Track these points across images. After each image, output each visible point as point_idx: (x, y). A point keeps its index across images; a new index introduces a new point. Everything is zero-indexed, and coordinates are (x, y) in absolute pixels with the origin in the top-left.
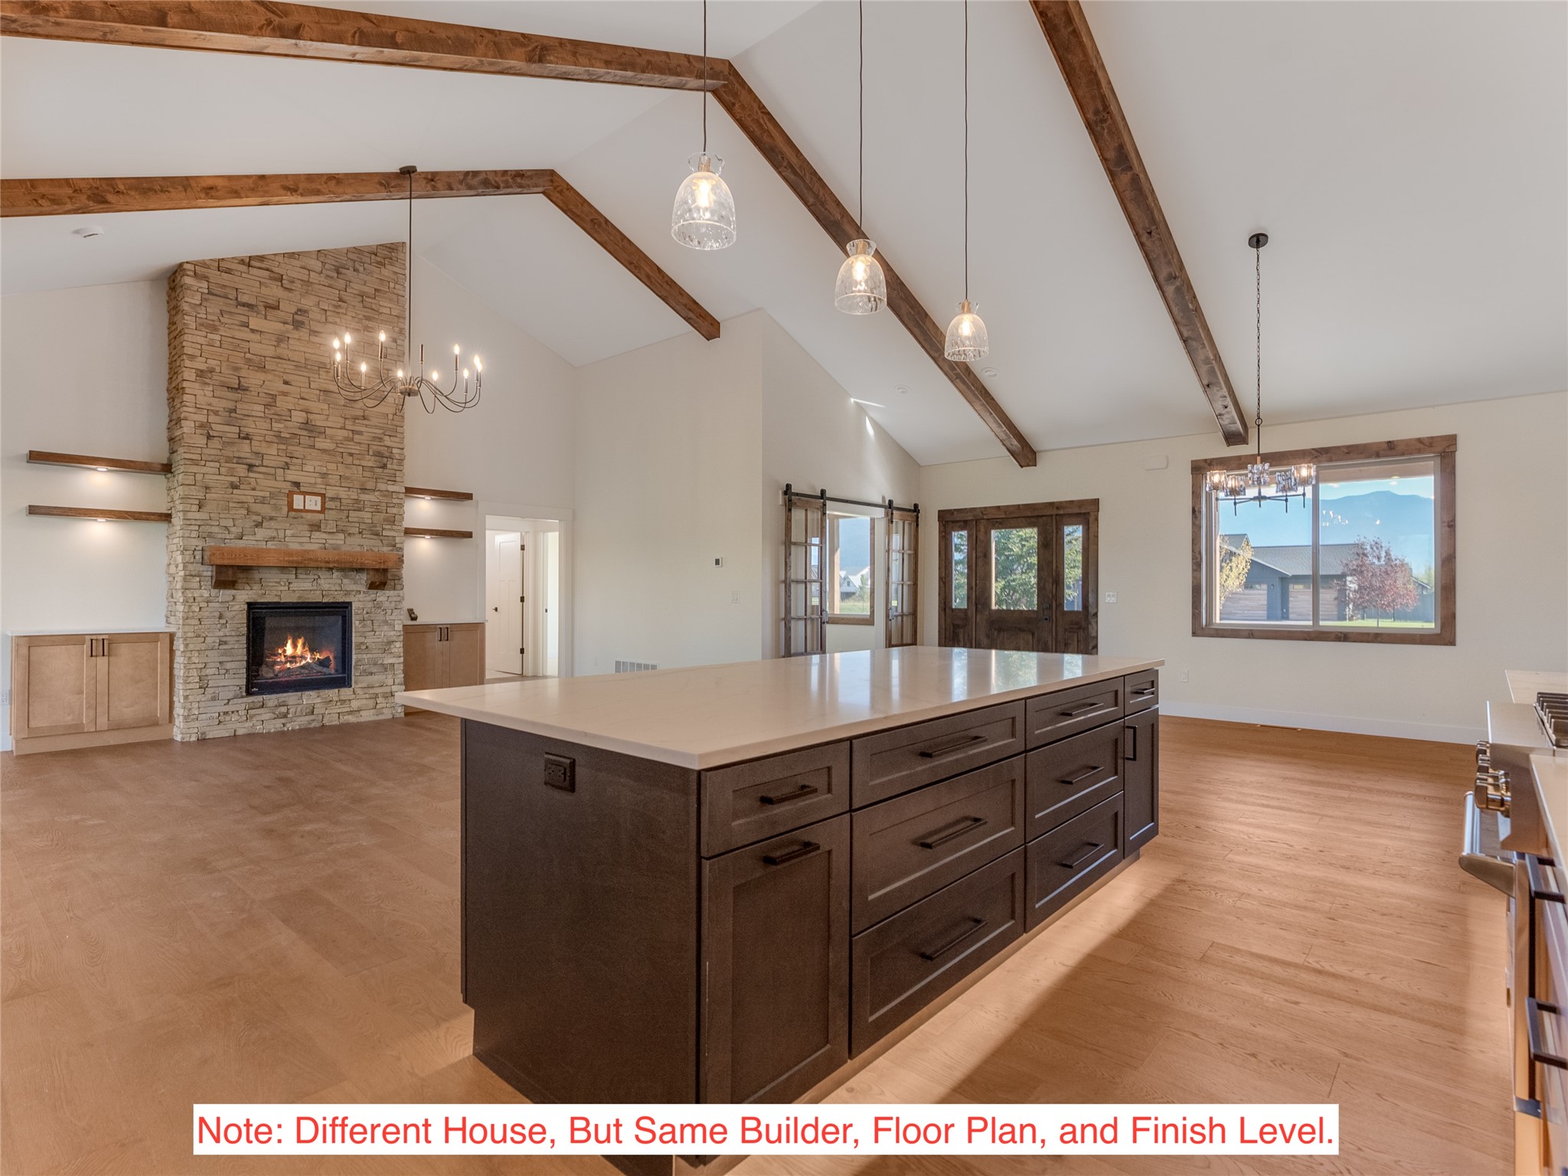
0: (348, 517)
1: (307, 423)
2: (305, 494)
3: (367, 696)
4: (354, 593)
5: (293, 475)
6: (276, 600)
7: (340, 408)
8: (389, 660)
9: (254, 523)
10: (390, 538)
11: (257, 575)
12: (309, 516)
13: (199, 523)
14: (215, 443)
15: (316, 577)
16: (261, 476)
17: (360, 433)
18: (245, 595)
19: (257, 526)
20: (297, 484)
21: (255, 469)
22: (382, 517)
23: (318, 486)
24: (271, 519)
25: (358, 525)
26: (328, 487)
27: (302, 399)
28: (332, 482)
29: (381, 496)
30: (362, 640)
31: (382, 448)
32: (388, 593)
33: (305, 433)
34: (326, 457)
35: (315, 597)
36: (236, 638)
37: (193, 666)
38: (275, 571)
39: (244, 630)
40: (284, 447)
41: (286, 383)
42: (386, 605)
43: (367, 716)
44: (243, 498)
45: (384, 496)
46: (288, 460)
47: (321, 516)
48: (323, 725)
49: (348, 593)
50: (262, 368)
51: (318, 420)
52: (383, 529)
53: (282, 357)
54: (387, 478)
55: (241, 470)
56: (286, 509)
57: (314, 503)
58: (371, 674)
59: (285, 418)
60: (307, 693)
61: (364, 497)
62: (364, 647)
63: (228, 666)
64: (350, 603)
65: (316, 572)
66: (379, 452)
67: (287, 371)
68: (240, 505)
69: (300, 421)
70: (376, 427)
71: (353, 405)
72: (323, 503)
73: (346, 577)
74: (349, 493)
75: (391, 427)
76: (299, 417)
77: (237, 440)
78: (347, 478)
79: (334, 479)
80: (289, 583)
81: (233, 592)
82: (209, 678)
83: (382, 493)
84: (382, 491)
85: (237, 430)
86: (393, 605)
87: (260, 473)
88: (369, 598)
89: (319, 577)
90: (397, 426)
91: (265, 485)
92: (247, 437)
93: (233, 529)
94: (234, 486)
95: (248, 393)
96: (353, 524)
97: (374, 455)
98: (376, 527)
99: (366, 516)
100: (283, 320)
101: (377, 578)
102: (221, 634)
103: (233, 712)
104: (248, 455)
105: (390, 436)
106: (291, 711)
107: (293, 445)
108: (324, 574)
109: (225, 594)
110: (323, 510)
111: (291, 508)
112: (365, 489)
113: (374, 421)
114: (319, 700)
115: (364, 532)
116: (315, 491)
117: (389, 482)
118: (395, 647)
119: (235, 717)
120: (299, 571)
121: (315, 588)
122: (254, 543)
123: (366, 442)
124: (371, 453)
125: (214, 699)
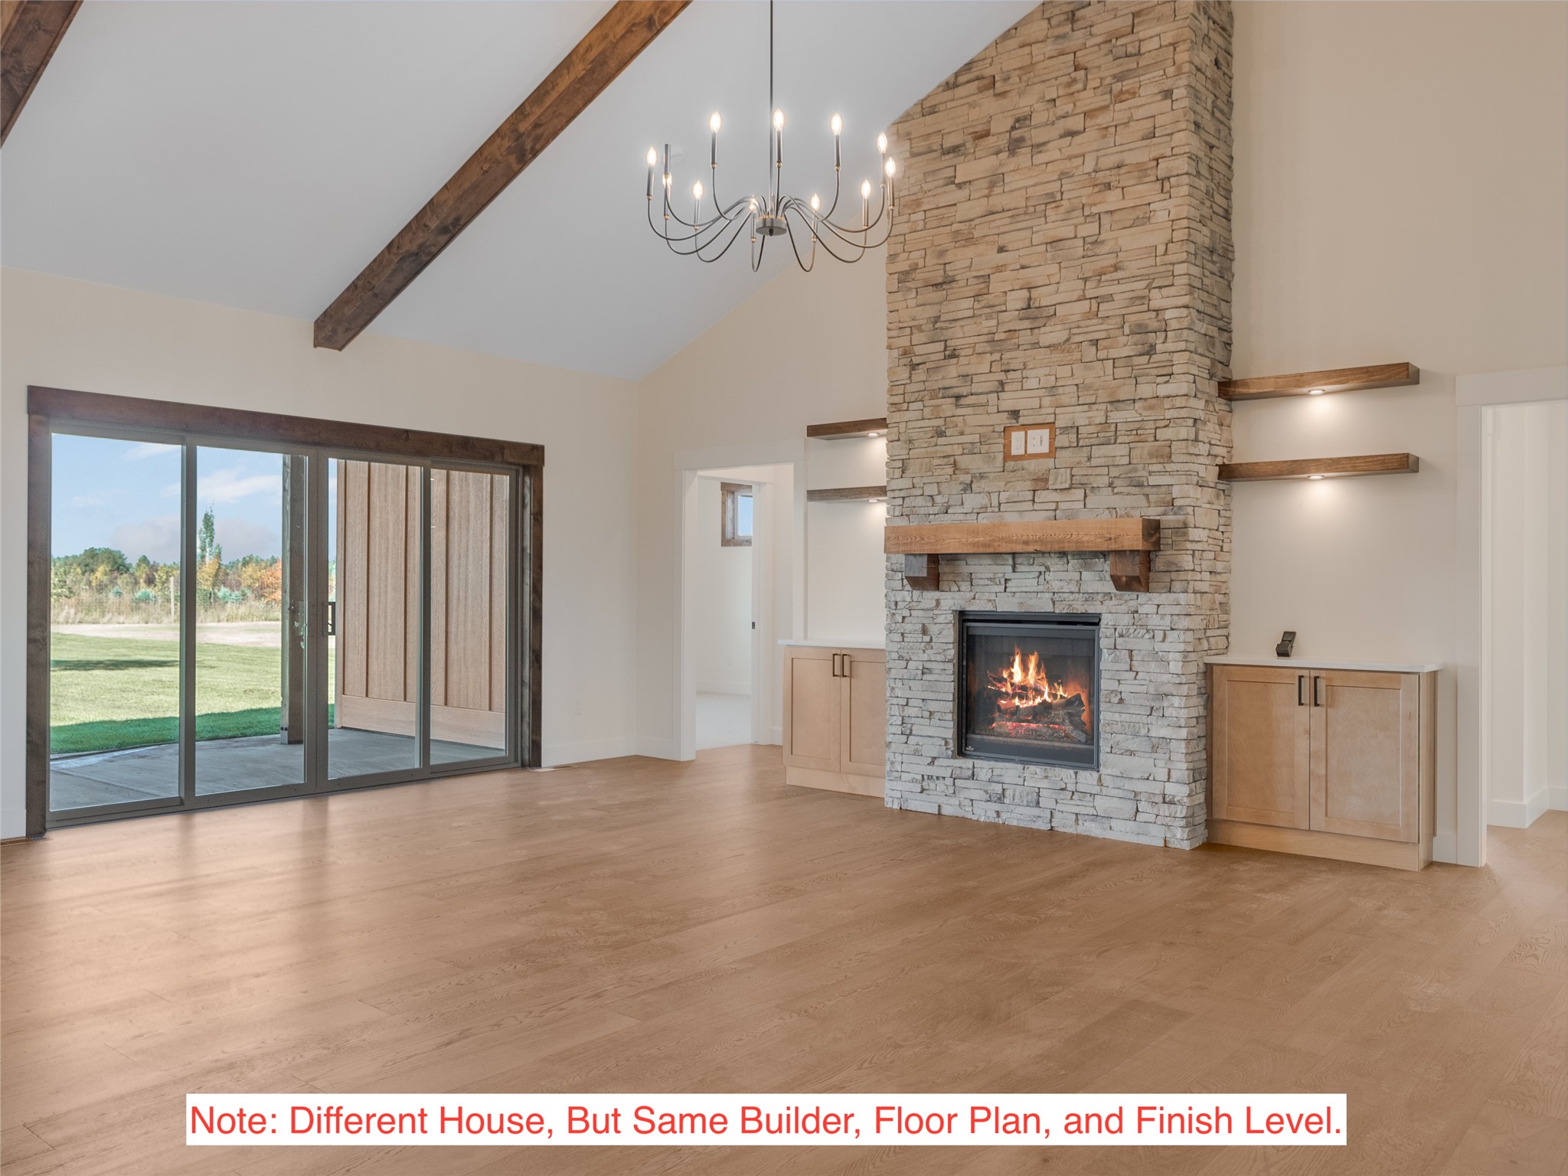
0: (1089, 458)
1: (1029, 307)
2: (1025, 427)
3: (1120, 793)
4: (1100, 597)
5: (1009, 401)
6: (989, 607)
7: (1076, 263)
8: (1160, 731)
9: (961, 487)
10: (1163, 489)
11: (964, 569)
12: (1032, 465)
13: (902, 494)
14: (920, 375)
15: (1043, 569)
16: (969, 410)
17: (1110, 298)
18: (952, 600)
19: (965, 490)
20: (1015, 414)
21: (963, 401)
22: (1146, 449)
23: (1043, 411)
24: (982, 476)
25: (1105, 470)
26: (1058, 411)
27: (1023, 267)
28: (1065, 399)
29: (1145, 409)
30: (1114, 686)
31: (1146, 316)
32: (1157, 598)
33: (1026, 324)
34: (1057, 356)
35: (1042, 605)
36: (941, 666)
37: (895, 701)
38: (987, 561)
39: (952, 652)
40: (997, 356)
41: (1001, 250)
42: (1154, 621)
43: (1122, 832)
44: (948, 450)
45: (1151, 408)
46: (1002, 376)
47: (1050, 463)
48: (1052, 829)
49: (1090, 597)
50: (970, 240)
51: (1044, 297)
52: (1150, 473)
53: (994, 210)
54: (1155, 372)
55: (947, 406)
56: (1000, 457)
57: (1038, 441)
58: (1132, 753)
59: (998, 309)
60: (1032, 768)
61: (1116, 416)
62: (1116, 700)
63: (933, 706)
64: (1099, 616)
65: (1041, 561)
66: (1139, 326)
67: (1002, 230)
68: (945, 460)
69: (1019, 307)
70: (1135, 278)
71: (1097, 251)
72: (1052, 438)
73: (1087, 567)
74: (1090, 414)
75: (1162, 269)
76: (1018, 299)
77: (942, 363)
78: (1088, 387)
79: (1068, 395)
80: (1006, 580)
81: (936, 594)
82: (913, 720)
83: (1146, 404)
84: (1146, 399)
85: (940, 346)
86: (1167, 621)
87: (969, 406)
88: (1124, 608)
89: (1048, 569)
90: (1173, 264)
91: (975, 421)
92: (953, 356)
93: (938, 499)
94: (941, 434)
95: (954, 285)
96: (1098, 471)
97: (1132, 333)
98: (1136, 470)
99: (1119, 450)
100: (995, 149)
101: (1133, 569)
102: (925, 657)
103: (938, 778)
104: (954, 382)
105: (1160, 288)
106: (1007, 793)
107: (1011, 350)
108: (1055, 563)
109: (930, 597)
110: (1053, 451)
111: (1007, 456)
112: (1119, 401)
113: (1132, 268)
114: (1044, 784)
115: (1117, 482)
116: (1040, 420)
117: (1159, 380)
118: (1172, 705)
119: (941, 784)
120: (1019, 560)
121: (1041, 588)
122: (961, 517)
123: (1117, 312)
124: (1127, 330)
125: (917, 753)
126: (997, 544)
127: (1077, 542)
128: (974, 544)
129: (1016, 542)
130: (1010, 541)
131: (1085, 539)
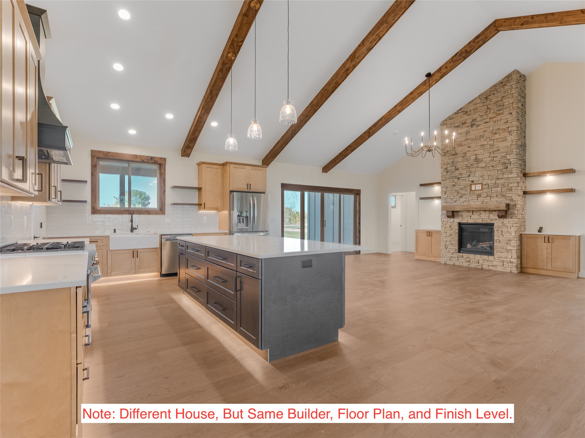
0: (491, 191)
1: (476, 159)
2: (475, 184)
3: (500, 261)
4: (494, 220)
5: (471, 179)
6: (466, 222)
7: (488, 150)
8: (509, 248)
9: (459, 197)
10: (510, 197)
11: (460, 214)
12: (477, 192)
13: (445, 198)
14: (449, 173)
15: (480, 214)
16: (461, 181)
17: (496, 157)
18: (457, 220)
19: (460, 197)
20: (473, 181)
21: (460, 179)
22: (506, 189)
23: (480, 181)
24: (464, 195)
25: (495, 193)
26: (483, 181)
27: (474, 151)
28: (485, 178)
29: (505, 180)
30: (498, 238)
31: (505, 160)
32: (508, 220)
33: (475, 163)
34: (483, 169)
35: (480, 221)
36: (455, 234)
37: (443, 241)
38: (466, 212)
39: (457, 231)
40: (468, 169)
41: (469, 147)
42: (508, 225)
43: (500, 269)
44: (456, 189)
45: (507, 180)
46: (470, 174)
47: (481, 192)
48: (482, 268)
49: (492, 220)
50: (461, 145)
51: (480, 157)
52: (507, 194)
53: (467, 139)
54: (508, 172)
55: (456, 180)
56: (469, 190)
57: (479, 187)
58: (502, 252)
59: (468, 159)
60: (477, 255)
61: (498, 182)
62: (498, 241)
63: (453, 242)
64: (494, 224)
65: (479, 212)
66: (504, 163)
67: (469, 143)
68: (456, 191)
69: (474, 159)
70: (502, 153)
71: (493, 147)
72: (482, 186)
73: (491, 213)
74: (491, 181)
75: (510, 150)
76: (473, 158)
77: (455, 171)
78: (491, 176)
79: (486, 177)
80: (471, 216)
81: (453, 219)
82: (448, 245)
83: (506, 179)
84: (505, 178)
85: (454, 167)
86: (511, 225)
87: (461, 180)
88: (500, 222)
89: (481, 214)
90: (512, 149)
91: (462, 183)
92: (457, 169)
93: (454, 199)
94: (454, 186)
95: (457, 155)
96: (494, 193)
97: (502, 164)
98: (503, 193)
99: (499, 189)
100: (467, 126)
101: (503, 214)
102: (451, 232)
103: (454, 257)
104: (458, 175)
105: (509, 154)
106: (471, 261)
107: (471, 168)
108: (483, 213)
109: (452, 220)
110: (482, 189)
111: (471, 190)
112: (499, 178)
113: (502, 150)
114: (480, 259)
115: (498, 196)
116: (479, 183)
117: (509, 174)
118: (512, 242)
119: (454, 259)
120: (474, 212)
121: (479, 218)
122: (460, 203)
123: (498, 160)
124: (501, 163)
125: (449, 252)
126: (469, 209)
127: (489, 208)
128: (464, 209)
129: (474, 208)
130: (473, 208)
131: (491, 208)
